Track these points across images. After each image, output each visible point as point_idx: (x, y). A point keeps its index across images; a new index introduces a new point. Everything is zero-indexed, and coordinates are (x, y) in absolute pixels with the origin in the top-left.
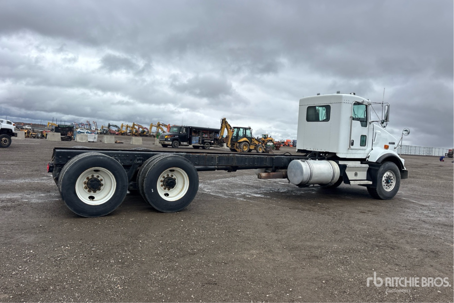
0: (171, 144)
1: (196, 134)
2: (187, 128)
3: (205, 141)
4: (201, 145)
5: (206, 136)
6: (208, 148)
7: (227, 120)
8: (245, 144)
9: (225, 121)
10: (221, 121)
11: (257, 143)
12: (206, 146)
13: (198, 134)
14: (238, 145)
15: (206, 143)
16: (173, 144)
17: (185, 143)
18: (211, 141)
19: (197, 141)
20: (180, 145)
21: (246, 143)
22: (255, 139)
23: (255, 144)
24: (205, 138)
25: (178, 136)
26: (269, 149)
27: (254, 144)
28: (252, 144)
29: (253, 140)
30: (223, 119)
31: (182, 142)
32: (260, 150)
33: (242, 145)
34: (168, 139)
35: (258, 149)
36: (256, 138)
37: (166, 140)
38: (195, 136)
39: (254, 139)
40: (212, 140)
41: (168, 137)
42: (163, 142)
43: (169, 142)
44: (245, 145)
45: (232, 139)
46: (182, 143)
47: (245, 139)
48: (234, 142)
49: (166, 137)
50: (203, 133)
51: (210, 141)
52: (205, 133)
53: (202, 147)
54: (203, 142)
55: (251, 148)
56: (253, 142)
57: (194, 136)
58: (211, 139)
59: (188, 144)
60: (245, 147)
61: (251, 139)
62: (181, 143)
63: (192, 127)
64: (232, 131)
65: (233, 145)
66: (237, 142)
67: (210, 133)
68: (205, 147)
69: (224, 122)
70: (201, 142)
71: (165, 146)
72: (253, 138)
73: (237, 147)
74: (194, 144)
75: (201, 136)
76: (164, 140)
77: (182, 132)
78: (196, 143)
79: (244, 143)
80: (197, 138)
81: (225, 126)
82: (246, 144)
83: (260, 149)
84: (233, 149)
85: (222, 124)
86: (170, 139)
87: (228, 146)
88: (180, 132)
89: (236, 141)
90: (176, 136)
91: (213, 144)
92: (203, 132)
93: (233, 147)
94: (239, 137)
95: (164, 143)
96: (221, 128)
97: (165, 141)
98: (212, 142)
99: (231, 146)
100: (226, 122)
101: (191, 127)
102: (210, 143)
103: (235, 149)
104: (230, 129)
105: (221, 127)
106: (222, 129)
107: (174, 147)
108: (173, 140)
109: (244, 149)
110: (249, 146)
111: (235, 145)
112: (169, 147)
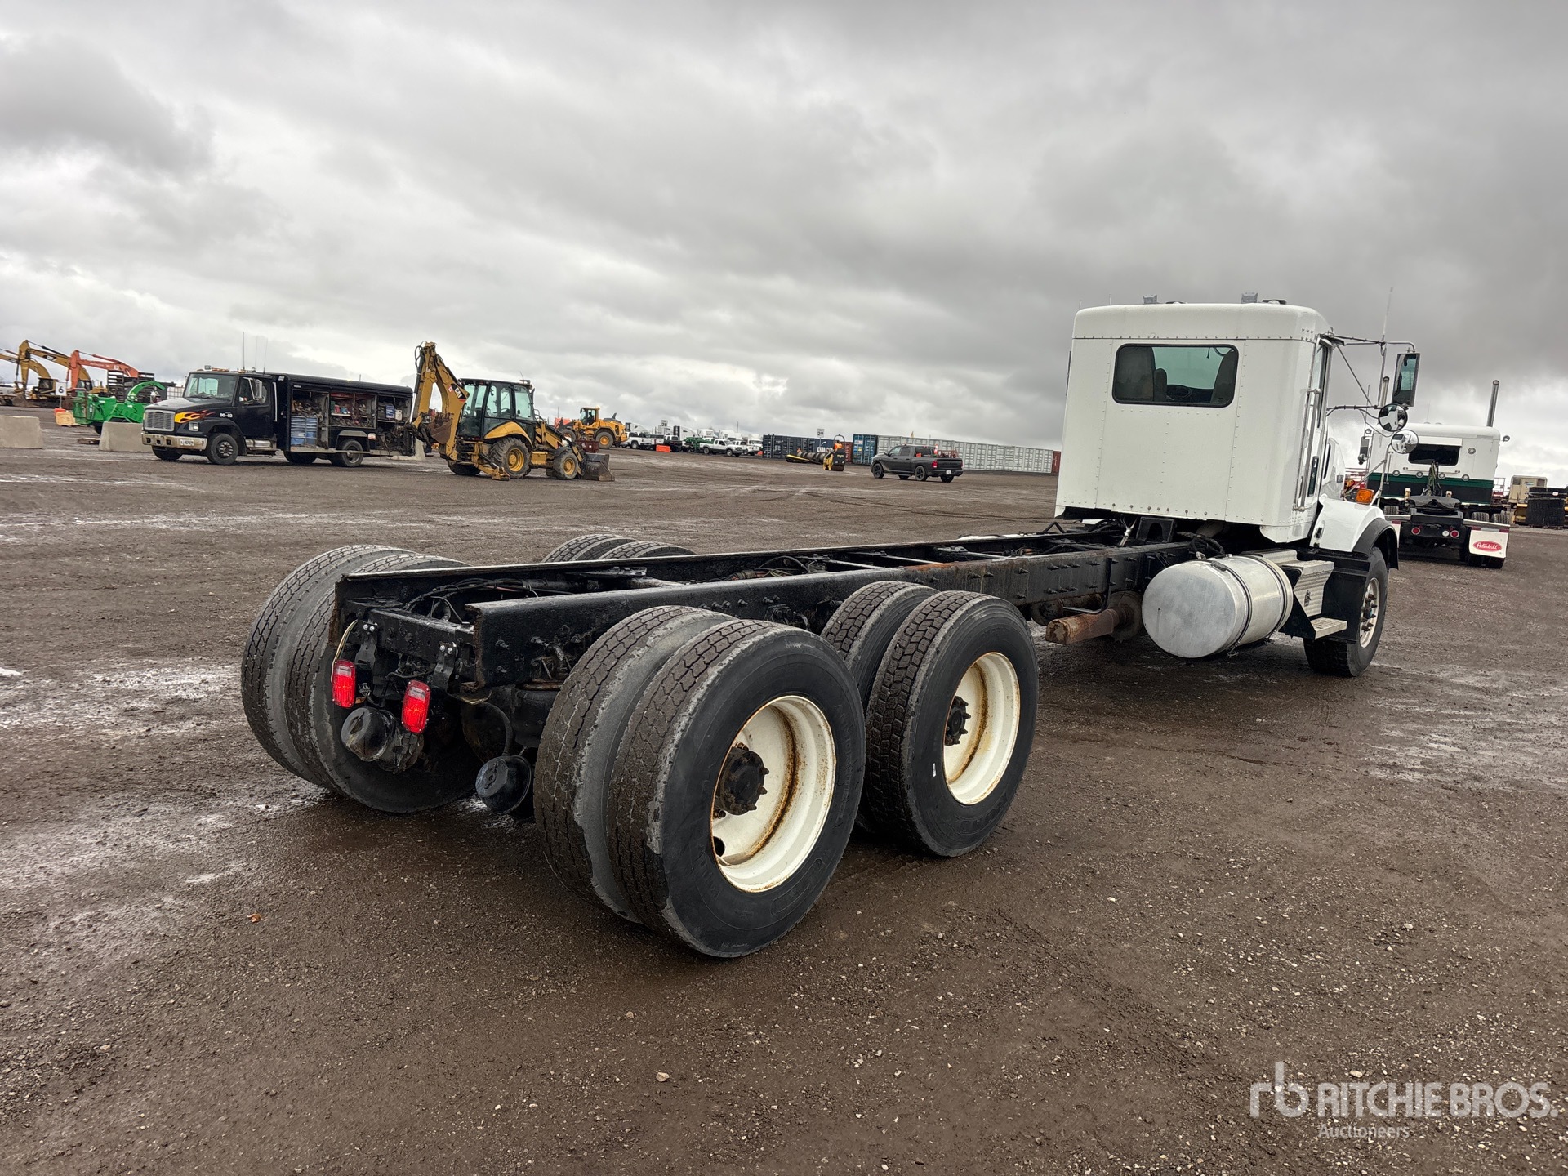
0: (204, 447)
1: (305, 407)
2: (268, 380)
3: (343, 433)
4: (327, 449)
5: (346, 414)
6: (354, 462)
7: (438, 351)
8: (515, 446)
9: (433, 354)
10: (418, 354)
11: (552, 440)
12: (348, 452)
13: (313, 405)
14: (485, 448)
15: (348, 443)
16: (213, 446)
17: (262, 444)
18: (368, 432)
19: (311, 436)
20: (242, 450)
21: (519, 442)
22: (549, 428)
23: (547, 447)
24: (343, 424)
25: (230, 416)
26: (597, 465)
27: (542, 446)
28: (537, 445)
29: (538, 431)
30: (426, 348)
31: (248, 438)
32: (566, 470)
33: (504, 450)
34: (187, 427)
35: (562, 467)
36: (552, 423)
37: (181, 429)
38: (303, 414)
39: (543, 426)
40: (372, 431)
41: (189, 418)
42: (166, 437)
43: (192, 439)
44: (514, 451)
45: (459, 427)
46: (249, 443)
47: (512, 428)
48: (467, 438)
49: (178, 418)
50: (333, 402)
51: (361, 434)
52: (338, 401)
53: (327, 456)
54: (336, 440)
55: (535, 462)
56: (541, 437)
57: (296, 413)
58: (365, 426)
59: (275, 446)
60: (513, 458)
61: (532, 425)
62: (247, 441)
63: (286, 376)
64: (459, 395)
65: (464, 448)
66: (480, 437)
67: (359, 402)
68: (345, 460)
69: (429, 358)
70: (325, 438)
71: (168, 454)
72: (539, 424)
73: (481, 458)
74: (300, 446)
75: (327, 415)
76: (172, 430)
77: (250, 398)
78: (307, 442)
79: (512, 442)
80: (312, 422)
81: (433, 375)
82: (519, 447)
83: (568, 465)
84: (466, 466)
85: (420, 369)
86: (196, 428)
87: (448, 453)
88: (237, 399)
89: (477, 435)
90: (222, 415)
91: (374, 444)
92: (332, 399)
93: (464, 460)
94: (487, 421)
95: (168, 442)
96: (420, 382)
97: (175, 433)
98: (372, 436)
99: (458, 457)
100: (436, 361)
101: (281, 379)
102: (363, 440)
103: (476, 465)
104: (451, 389)
105: (419, 377)
106: (424, 387)
107: (216, 459)
108: (210, 432)
109: (510, 464)
110: (528, 456)
111: (472, 449)
112: (185, 457)
